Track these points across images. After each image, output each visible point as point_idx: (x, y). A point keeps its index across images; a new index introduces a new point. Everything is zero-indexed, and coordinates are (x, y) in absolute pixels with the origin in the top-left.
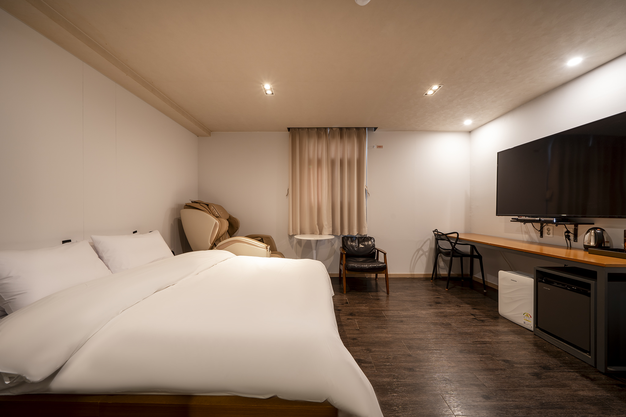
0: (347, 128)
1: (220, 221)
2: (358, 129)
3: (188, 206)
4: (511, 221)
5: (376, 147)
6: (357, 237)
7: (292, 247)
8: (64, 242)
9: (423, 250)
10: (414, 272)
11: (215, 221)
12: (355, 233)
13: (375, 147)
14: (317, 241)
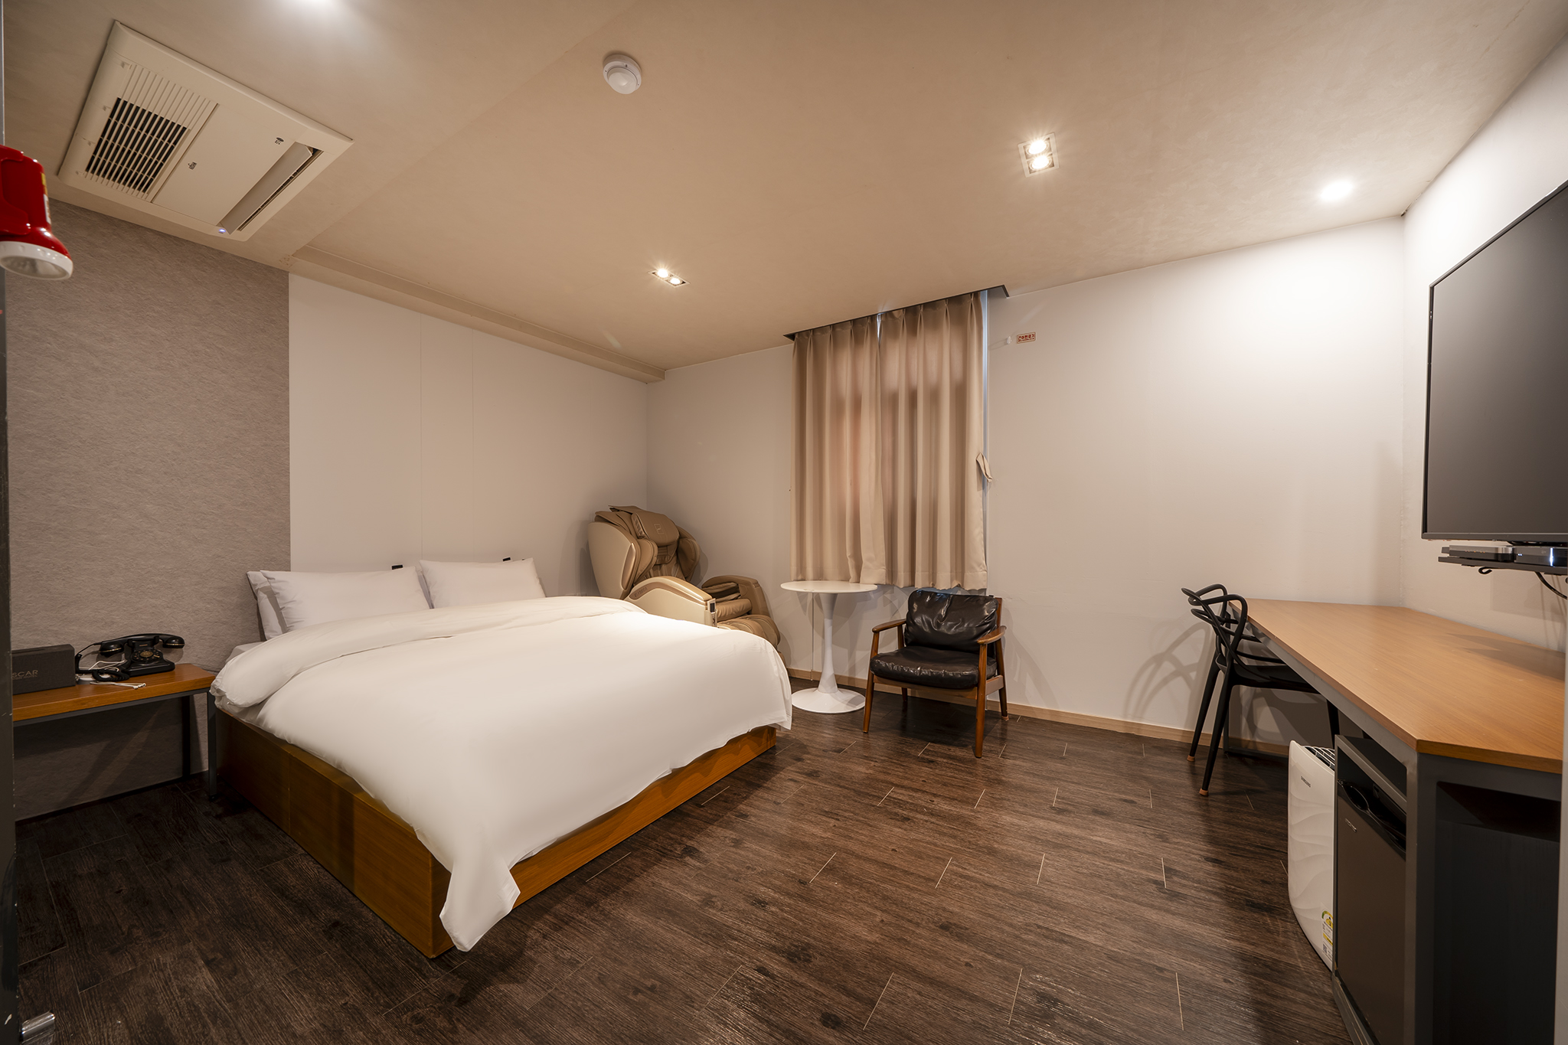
0: (926, 305)
1: (640, 546)
2: (956, 300)
3: (600, 518)
4: (1441, 559)
5: (1015, 340)
6: (950, 595)
7: (804, 607)
8: (394, 568)
9: (1175, 661)
10: (1141, 718)
11: (628, 544)
12: (944, 583)
13: (1009, 342)
14: (834, 596)
